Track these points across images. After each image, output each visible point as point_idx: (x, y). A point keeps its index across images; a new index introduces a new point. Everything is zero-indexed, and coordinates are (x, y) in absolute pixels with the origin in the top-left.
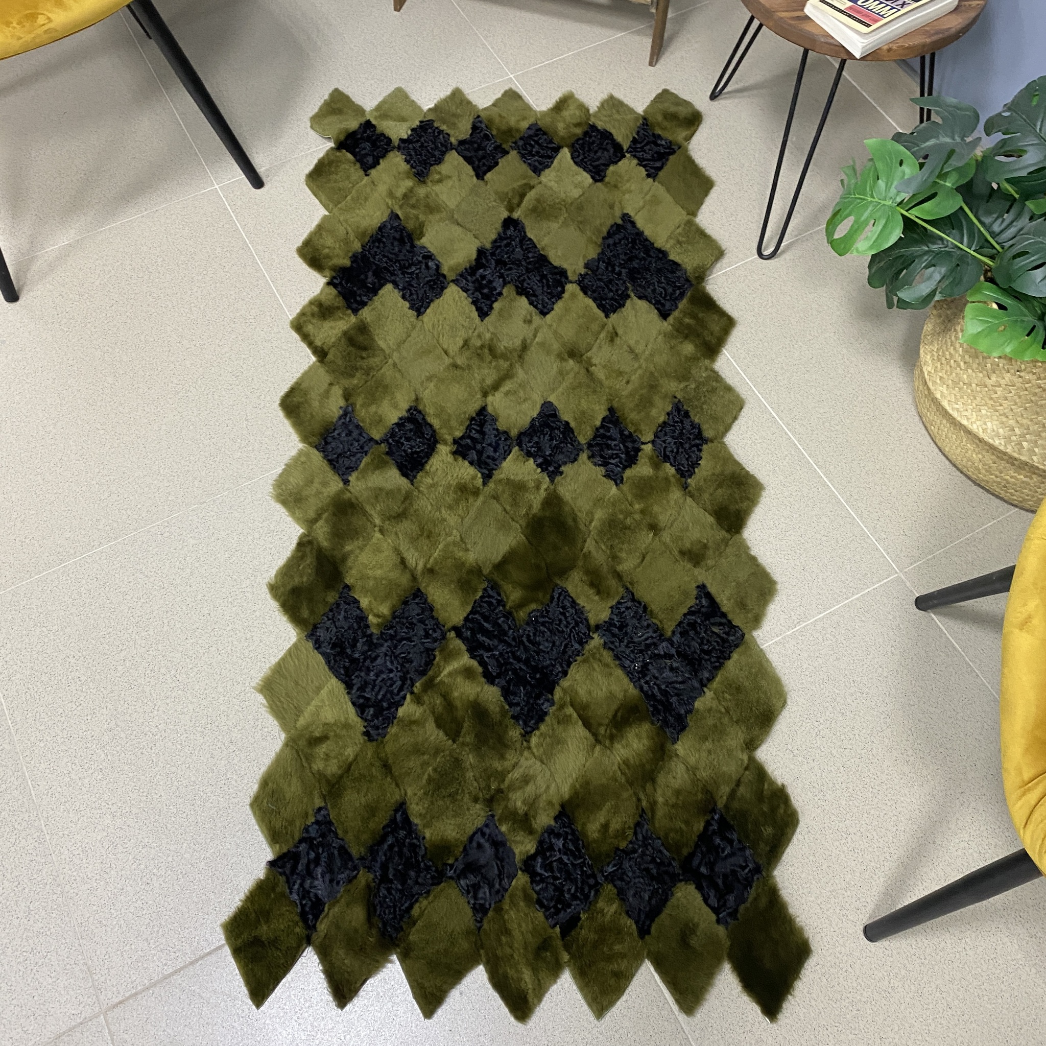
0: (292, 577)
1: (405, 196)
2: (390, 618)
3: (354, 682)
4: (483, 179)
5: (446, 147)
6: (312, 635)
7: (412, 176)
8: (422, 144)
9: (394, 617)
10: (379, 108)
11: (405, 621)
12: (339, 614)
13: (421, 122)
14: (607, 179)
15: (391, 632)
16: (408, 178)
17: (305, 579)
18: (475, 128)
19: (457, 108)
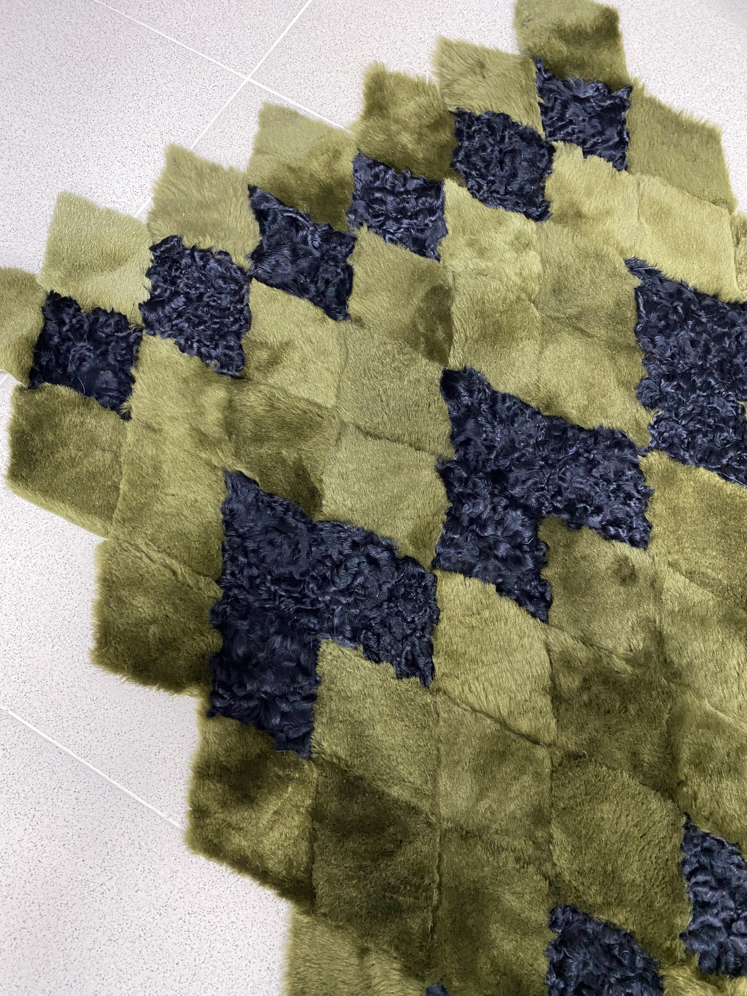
1: (230, 426)
4: (347, 316)
5: (236, 282)
7: (216, 377)
8: (187, 295)
10: (54, 257)
13: (153, 248)
14: (554, 208)
16: (209, 382)
18: (261, 215)
19: (200, 188)
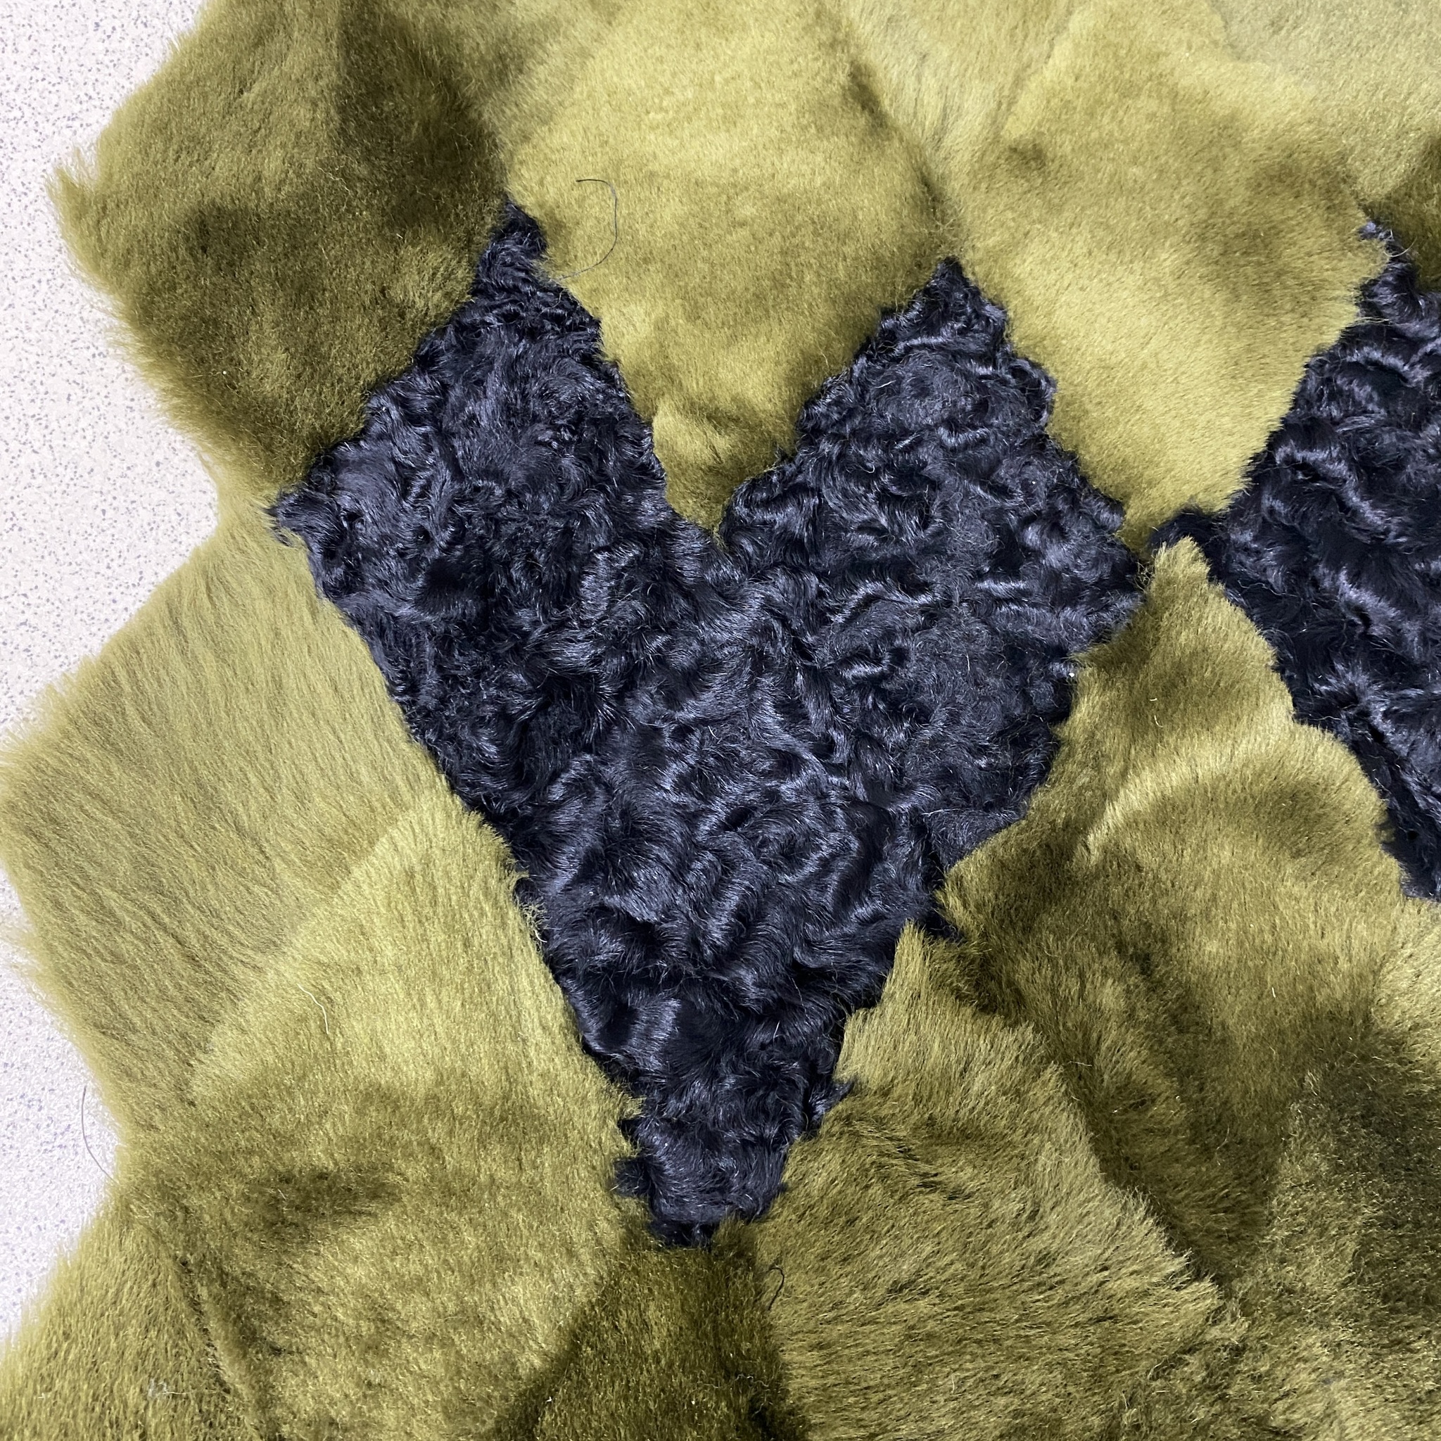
0: (197, 146)
2: (783, 433)
3: (564, 818)
6: (307, 503)
9: (809, 433)
11: (872, 456)
12: (476, 386)
15: (789, 517)
17: (272, 164)
